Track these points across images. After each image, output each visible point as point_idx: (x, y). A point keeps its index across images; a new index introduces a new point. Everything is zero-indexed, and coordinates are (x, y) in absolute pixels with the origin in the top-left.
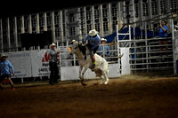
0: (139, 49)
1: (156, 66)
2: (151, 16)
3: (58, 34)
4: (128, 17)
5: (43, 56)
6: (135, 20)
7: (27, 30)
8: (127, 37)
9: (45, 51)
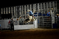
0: (40, 20)
1: (46, 25)
2: (45, 9)
3: (14, 14)
4: (37, 9)
5: (9, 21)
6: (39, 10)
7: (3, 13)
8: (36, 16)
9: (9, 20)
